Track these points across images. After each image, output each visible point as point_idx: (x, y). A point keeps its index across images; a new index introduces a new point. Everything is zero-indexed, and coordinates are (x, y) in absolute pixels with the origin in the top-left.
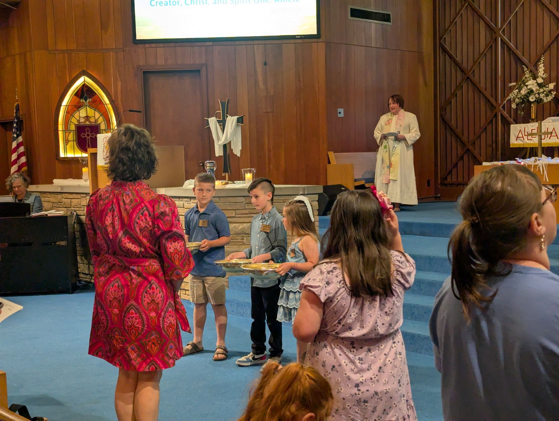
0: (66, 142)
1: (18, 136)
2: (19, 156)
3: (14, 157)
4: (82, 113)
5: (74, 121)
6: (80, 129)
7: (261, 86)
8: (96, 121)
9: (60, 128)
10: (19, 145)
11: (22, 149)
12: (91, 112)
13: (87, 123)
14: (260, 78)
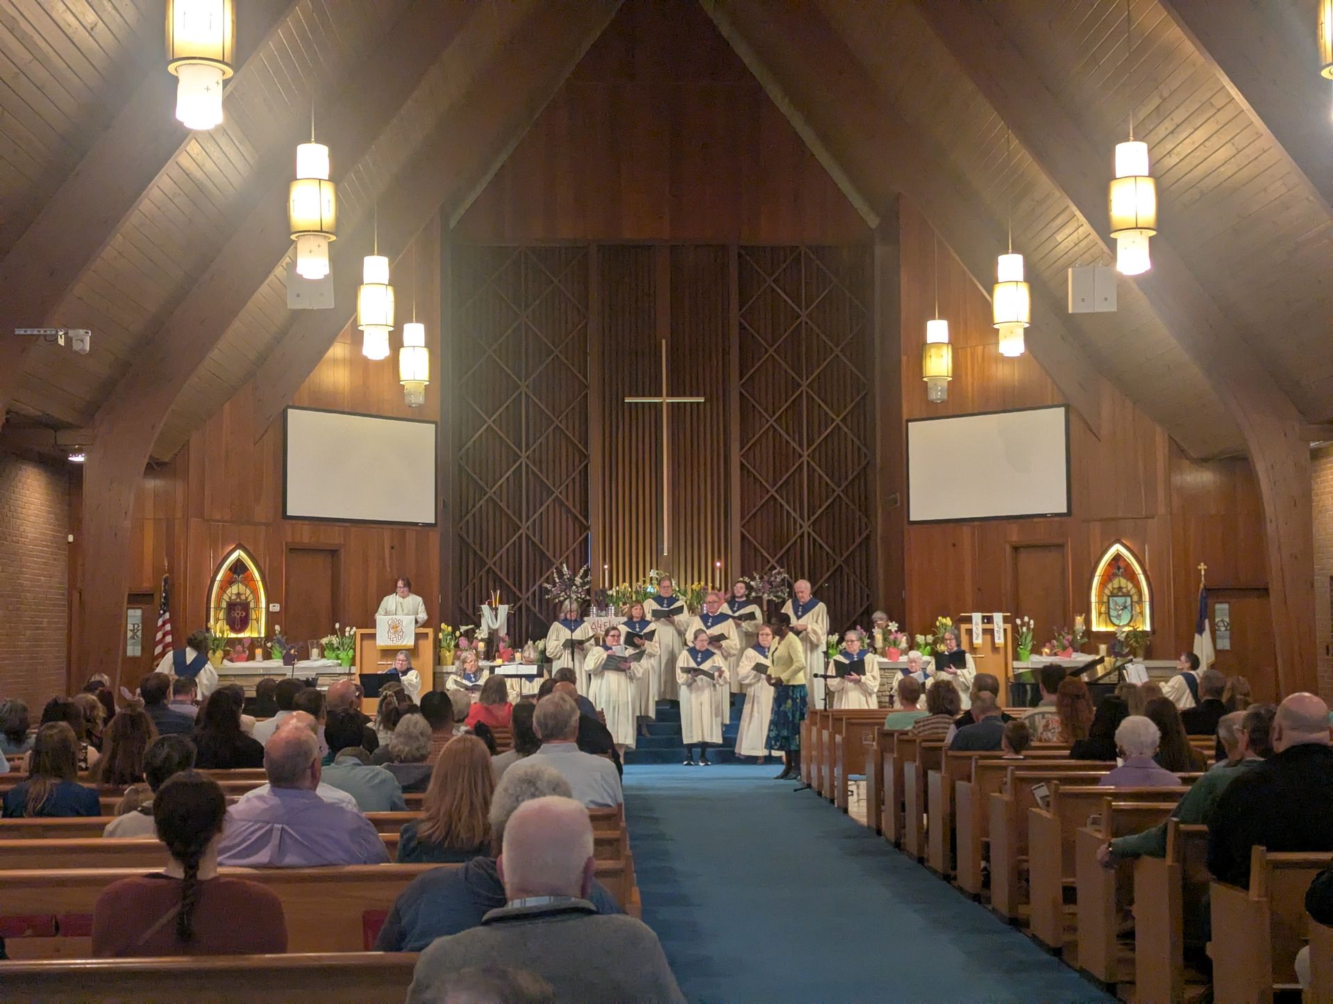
0: (217, 620)
1: (165, 612)
2: (164, 635)
3: (159, 636)
4: (234, 589)
5: (226, 597)
6: (231, 606)
7: (388, 569)
8: (247, 598)
9: (212, 606)
10: (164, 623)
11: (168, 627)
12: (242, 588)
13: (238, 600)
14: (387, 560)
